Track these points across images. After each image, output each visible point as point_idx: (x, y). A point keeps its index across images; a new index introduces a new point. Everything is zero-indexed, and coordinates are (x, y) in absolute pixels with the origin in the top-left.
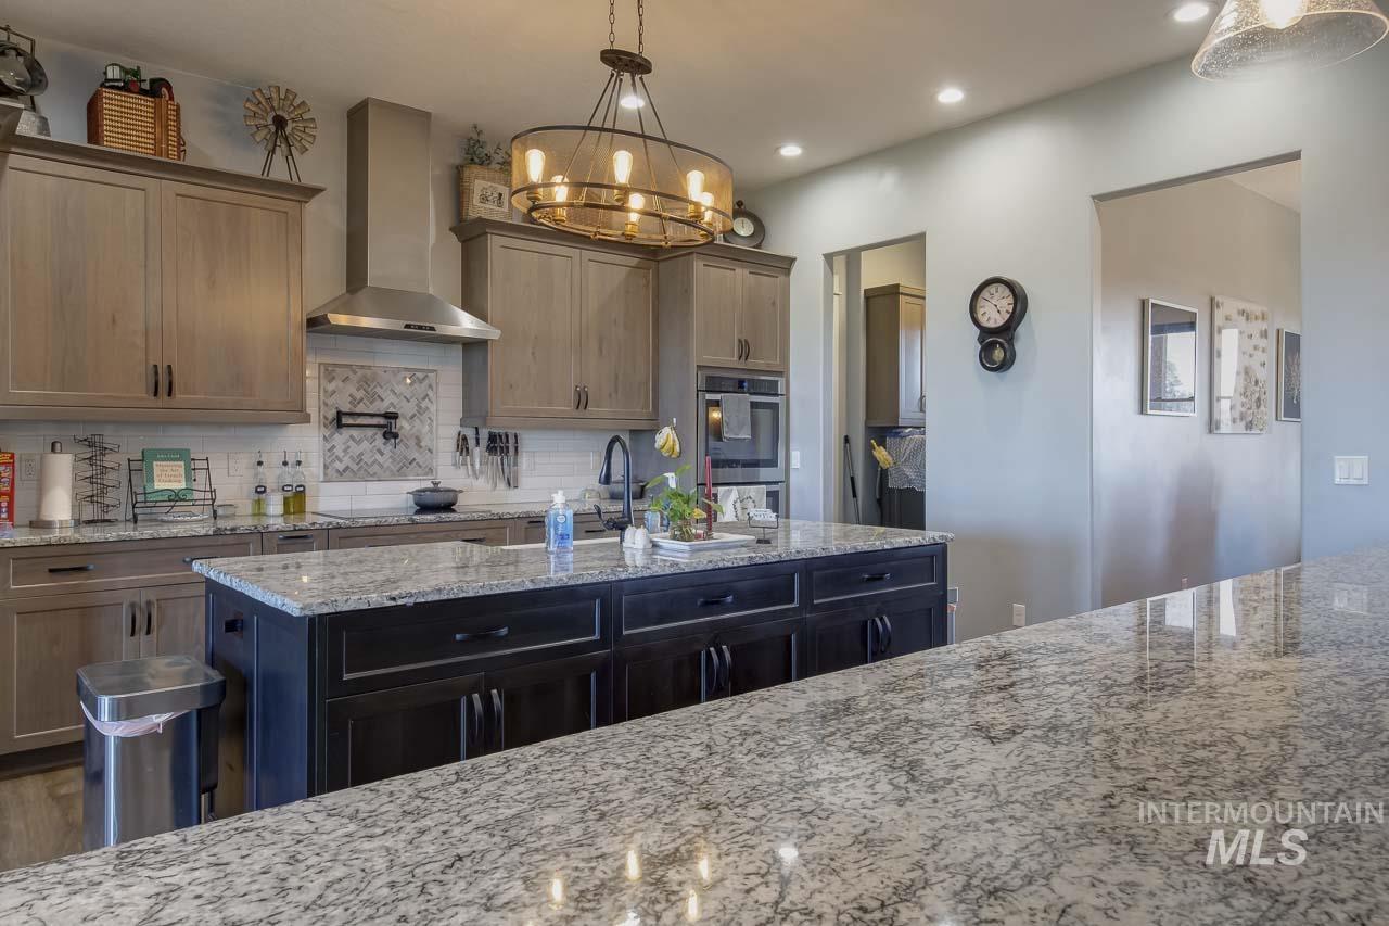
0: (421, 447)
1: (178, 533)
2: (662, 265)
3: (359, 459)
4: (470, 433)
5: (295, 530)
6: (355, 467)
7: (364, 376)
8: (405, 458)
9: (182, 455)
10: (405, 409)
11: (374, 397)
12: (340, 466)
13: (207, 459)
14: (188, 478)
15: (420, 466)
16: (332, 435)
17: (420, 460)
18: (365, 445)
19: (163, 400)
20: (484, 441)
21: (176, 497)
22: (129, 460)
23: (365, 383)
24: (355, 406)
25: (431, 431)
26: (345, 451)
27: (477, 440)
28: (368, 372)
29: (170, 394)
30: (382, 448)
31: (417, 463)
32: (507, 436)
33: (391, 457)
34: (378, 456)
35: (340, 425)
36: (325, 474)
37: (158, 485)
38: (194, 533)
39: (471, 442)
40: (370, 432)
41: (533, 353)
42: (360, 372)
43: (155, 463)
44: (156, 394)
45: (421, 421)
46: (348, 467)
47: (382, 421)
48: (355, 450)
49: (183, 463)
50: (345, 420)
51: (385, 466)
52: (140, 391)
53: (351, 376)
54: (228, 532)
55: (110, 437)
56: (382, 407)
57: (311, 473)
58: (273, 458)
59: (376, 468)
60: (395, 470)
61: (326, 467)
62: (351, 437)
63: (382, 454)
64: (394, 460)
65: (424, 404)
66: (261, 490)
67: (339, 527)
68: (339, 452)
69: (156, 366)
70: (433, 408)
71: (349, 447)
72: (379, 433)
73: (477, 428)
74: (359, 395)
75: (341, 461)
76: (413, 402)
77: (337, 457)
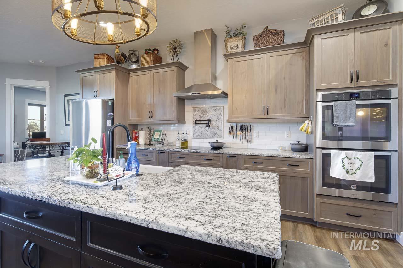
0: (218, 129)
4: (234, 125)
6: (201, 135)
7: (203, 110)
8: (214, 132)
9: (160, 131)
10: (213, 118)
11: (206, 115)
12: (197, 134)
13: (166, 132)
15: (218, 135)
16: (195, 126)
18: (203, 129)
23: (203, 112)
24: (200, 118)
25: (221, 124)
26: (198, 130)
27: (236, 127)
33: (210, 132)
37: (155, 138)
43: (155, 133)
45: (219, 122)
46: (199, 135)
47: (207, 122)
48: (201, 130)
50: (197, 122)
51: (209, 135)
53: (200, 110)
56: (207, 118)
57: (189, 137)
58: (181, 132)
59: (206, 135)
60: (211, 136)
61: (194, 135)
62: (200, 127)
63: (208, 131)
64: (211, 133)
65: (220, 117)
68: (197, 131)
70: (222, 118)
71: (199, 130)
73: (236, 123)
75: (197, 133)
76: (217, 116)
77: (196, 132)
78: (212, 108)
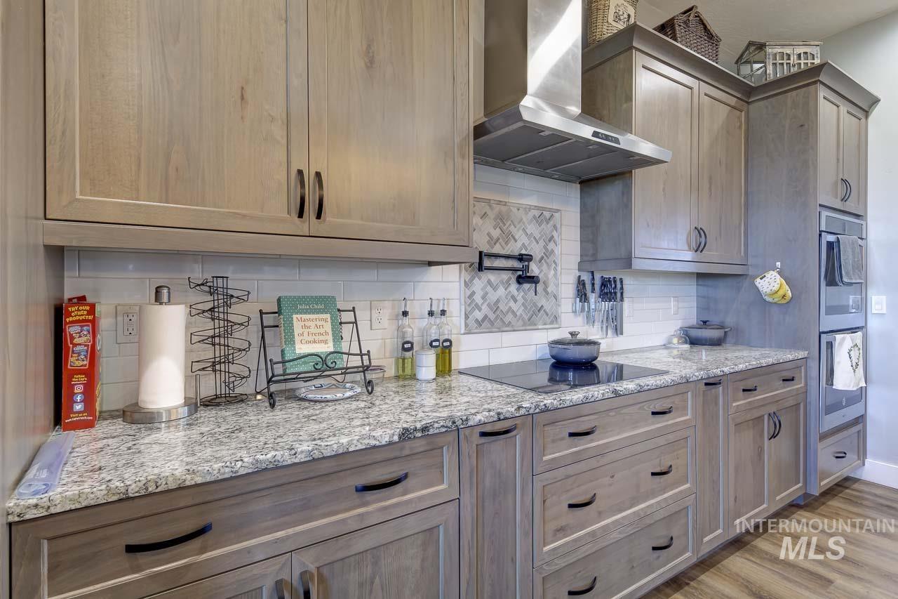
0: (547, 293)
1: (350, 443)
2: (751, 107)
3: (495, 307)
4: (586, 277)
5: (499, 420)
6: (492, 316)
7: (500, 213)
8: (535, 305)
9: (325, 304)
10: (536, 250)
11: (509, 237)
12: (478, 315)
13: (354, 310)
14: (338, 338)
15: (547, 315)
16: (472, 280)
17: (547, 307)
18: (501, 291)
19: (310, 224)
20: (597, 287)
21: (323, 367)
22: (261, 312)
23: (501, 219)
24: (492, 248)
25: (555, 275)
26: (484, 298)
27: (593, 284)
28: (504, 209)
29: (319, 216)
30: (515, 293)
31: (544, 311)
32: (615, 282)
33: (523, 304)
34: (512, 304)
35: (481, 267)
36: (466, 325)
37: (301, 349)
38: (373, 442)
39: (588, 287)
40: (505, 276)
41: (664, 189)
42: (497, 208)
43: (294, 316)
44: (301, 215)
45: (547, 263)
46: (486, 317)
47: (516, 264)
48: (493, 296)
49: (328, 316)
50: (487, 263)
51: (518, 314)
52: (278, 208)
53: (489, 212)
54: (419, 434)
55: (237, 280)
56: (515, 249)
57: (454, 326)
58: (418, 308)
59: (509, 317)
60: (526, 318)
61: (467, 317)
62: (489, 282)
63: (515, 301)
64: (526, 308)
65: (551, 246)
66: (407, 347)
67: (546, 410)
68: (478, 298)
69: (300, 172)
70: (557, 251)
71: (487, 293)
72: (512, 277)
73: (592, 273)
74: (496, 233)
75: (480, 310)
76: (542, 243)
77: (477, 305)
78: (530, 209)
